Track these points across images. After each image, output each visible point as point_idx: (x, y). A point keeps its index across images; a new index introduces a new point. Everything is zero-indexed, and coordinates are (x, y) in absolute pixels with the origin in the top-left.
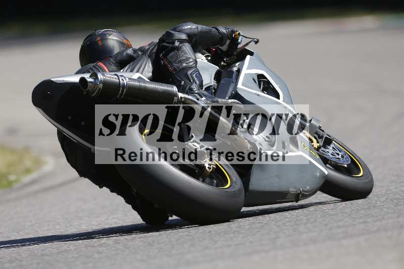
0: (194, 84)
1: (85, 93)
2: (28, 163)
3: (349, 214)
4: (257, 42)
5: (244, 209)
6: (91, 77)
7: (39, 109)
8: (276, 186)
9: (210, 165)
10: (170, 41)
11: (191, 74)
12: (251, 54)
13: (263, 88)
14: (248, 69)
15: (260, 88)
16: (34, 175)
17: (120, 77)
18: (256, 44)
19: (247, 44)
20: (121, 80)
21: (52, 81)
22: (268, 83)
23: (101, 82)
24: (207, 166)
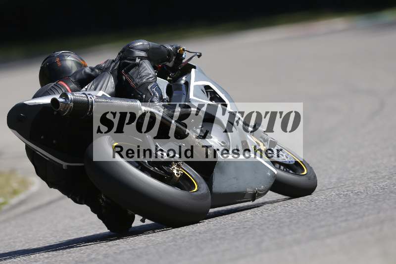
0: (155, 97)
1: (55, 113)
2: (15, 185)
3: (331, 214)
4: (199, 56)
5: (211, 210)
6: (61, 97)
7: (14, 131)
8: (236, 188)
9: (178, 171)
10: (131, 58)
11: (151, 88)
12: (195, 67)
13: (210, 98)
14: (195, 81)
15: (208, 97)
16: (22, 196)
17: (88, 95)
18: (199, 57)
19: (191, 58)
20: (89, 98)
21: (25, 104)
22: (215, 93)
23: (71, 101)
24: (175, 172)
